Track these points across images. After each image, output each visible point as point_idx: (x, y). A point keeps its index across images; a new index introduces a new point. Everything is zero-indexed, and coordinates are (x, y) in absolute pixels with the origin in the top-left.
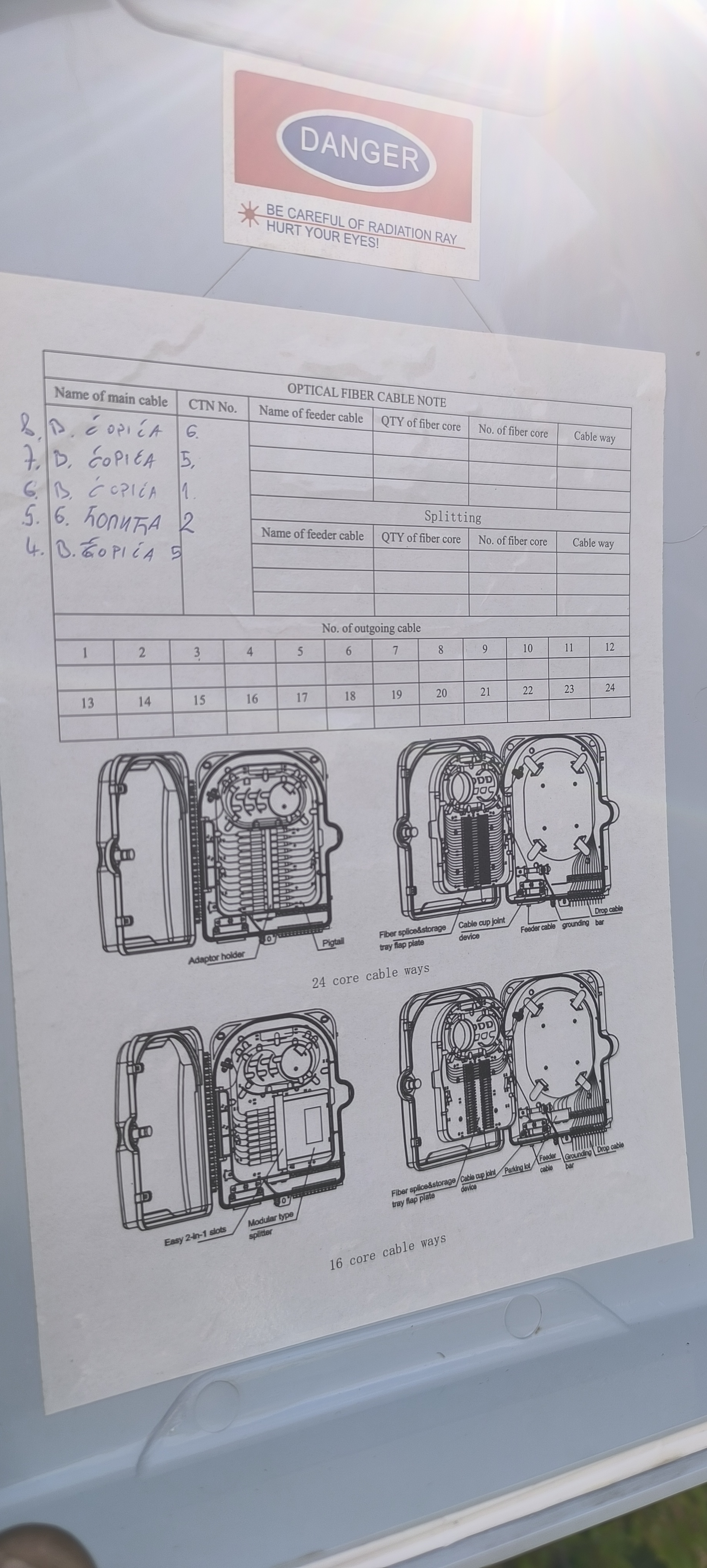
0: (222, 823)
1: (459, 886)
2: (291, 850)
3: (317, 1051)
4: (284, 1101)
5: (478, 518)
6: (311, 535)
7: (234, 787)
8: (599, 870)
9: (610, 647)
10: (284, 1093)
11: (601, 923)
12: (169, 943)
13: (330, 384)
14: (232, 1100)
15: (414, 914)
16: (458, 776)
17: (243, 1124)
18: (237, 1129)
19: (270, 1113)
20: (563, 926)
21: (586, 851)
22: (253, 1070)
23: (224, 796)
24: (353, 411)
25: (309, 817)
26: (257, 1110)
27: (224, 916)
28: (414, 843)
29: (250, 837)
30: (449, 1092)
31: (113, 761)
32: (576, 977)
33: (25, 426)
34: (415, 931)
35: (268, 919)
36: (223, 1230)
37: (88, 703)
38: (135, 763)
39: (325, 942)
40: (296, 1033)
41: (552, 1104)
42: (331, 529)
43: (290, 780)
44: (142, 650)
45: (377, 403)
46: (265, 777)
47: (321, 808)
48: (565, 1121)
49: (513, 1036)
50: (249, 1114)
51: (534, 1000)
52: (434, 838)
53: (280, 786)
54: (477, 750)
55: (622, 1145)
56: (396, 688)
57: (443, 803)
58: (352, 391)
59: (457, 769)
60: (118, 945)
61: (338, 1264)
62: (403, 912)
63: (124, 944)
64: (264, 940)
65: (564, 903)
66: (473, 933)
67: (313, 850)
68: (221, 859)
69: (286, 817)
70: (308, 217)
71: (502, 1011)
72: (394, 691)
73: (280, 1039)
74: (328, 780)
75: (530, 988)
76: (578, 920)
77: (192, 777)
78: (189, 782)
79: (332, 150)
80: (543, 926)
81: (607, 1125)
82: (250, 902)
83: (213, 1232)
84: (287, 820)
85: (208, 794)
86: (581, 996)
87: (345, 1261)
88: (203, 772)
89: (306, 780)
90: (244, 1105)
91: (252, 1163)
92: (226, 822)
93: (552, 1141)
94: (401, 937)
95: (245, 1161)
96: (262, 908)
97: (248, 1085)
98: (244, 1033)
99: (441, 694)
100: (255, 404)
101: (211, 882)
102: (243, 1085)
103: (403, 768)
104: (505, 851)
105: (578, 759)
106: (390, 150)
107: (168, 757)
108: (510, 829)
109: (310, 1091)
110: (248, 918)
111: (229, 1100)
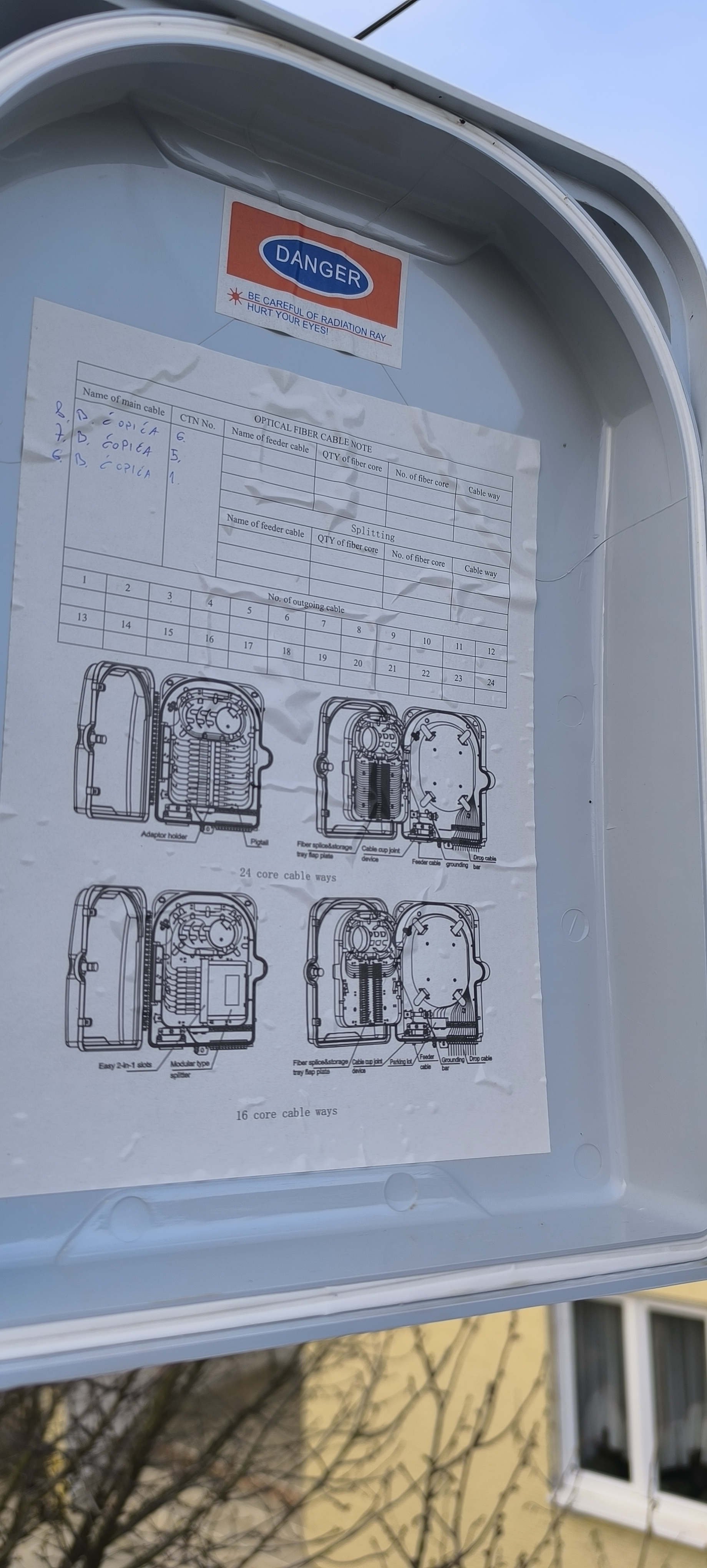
0: (178, 729)
1: (364, 817)
2: (231, 762)
3: (239, 928)
4: (209, 965)
5: (392, 537)
6: (264, 526)
7: (190, 704)
8: (478, 825)
9: (492, 652)
10: (210, 958)
11: (478, 868)
12: (127, 816)
13: (286, 422)
14: (166, 955)
15: (327, 833)
16: (368, 730)
17: (174, 977)
18: (169, 980)
19: (196, 972)
20: (447, 864)
21: (468, 808)
22: (186, 933)
23: (181, 709)
24: (302, 443)
25: (248, 740)
26: (187, 968)
27: (173, 804)
28: (329, 775)
29: (199, 745)
30: (346, 985)
31: (97, 665)
32: (456, 908)
33: (58, 410)
34: (326, 846)
35: (208, 813)
36: (149, 1065)
37: (82, 617)
38: (114, 670)
39: (253, 841)
40: (224, 910)
41: (432, 1011)
42: (279, 525)
43: (233, 706)
44: (128, 586)
45: (319, 441)
46: (215, 700)
47: (257, 733)
48: (443, 1029)
49: (403, 947)
50: (179, 970)
51: (421, 921)
52: (347, 775)
53: (227, 709)
54: (384, 712)
55: (490, 1059)
56: (323, 652)
57: (354, 749)
58: (302, 429)
59: (367, 724)
60: (86, 809)
61: (243, 1115)
62: (317, 829)
63: (91, 810)
64: (204, 829)
65: (449, 846)
66: (374, 857)
67: (248, 765)
68: (175, 757)
69: (229, 735)
70: (278, 305)
71: (394, 925)
72: (320, 655)
73: (210, 912)
74: (265, 712)
75: (419, 910)
76: (459, 862)
77: (157, 690)
78: (155, 692)
79: (299, 263)
80: (430, 862)
81: (478, 1038)
82: (195, 797)
83: (140, 1065)
84: (229, 737)
85: (169, 705)
86: (460, 925)
87: (250, 1114)
88: (167, 687)
89: (247, 709)
90: (176, 961)
91: (178, 1012)
92: (181, 729)
93: (431, 1043)
94: (314, 849)
95: (173, 1009)
96: (204, 803)
97: (181, 945)
98: (181, 901)
99: (357, 664)
100: (229, 426)
101: (165, 775)
102: (177, 944)
103: (325, 715)
104: (403, 795)
105: (463, 733)
106: (340, 269)
107: (140, 670)
108: (407, 779)
109: (232, 960)
110: (192, 809)
111: (164, 954)
